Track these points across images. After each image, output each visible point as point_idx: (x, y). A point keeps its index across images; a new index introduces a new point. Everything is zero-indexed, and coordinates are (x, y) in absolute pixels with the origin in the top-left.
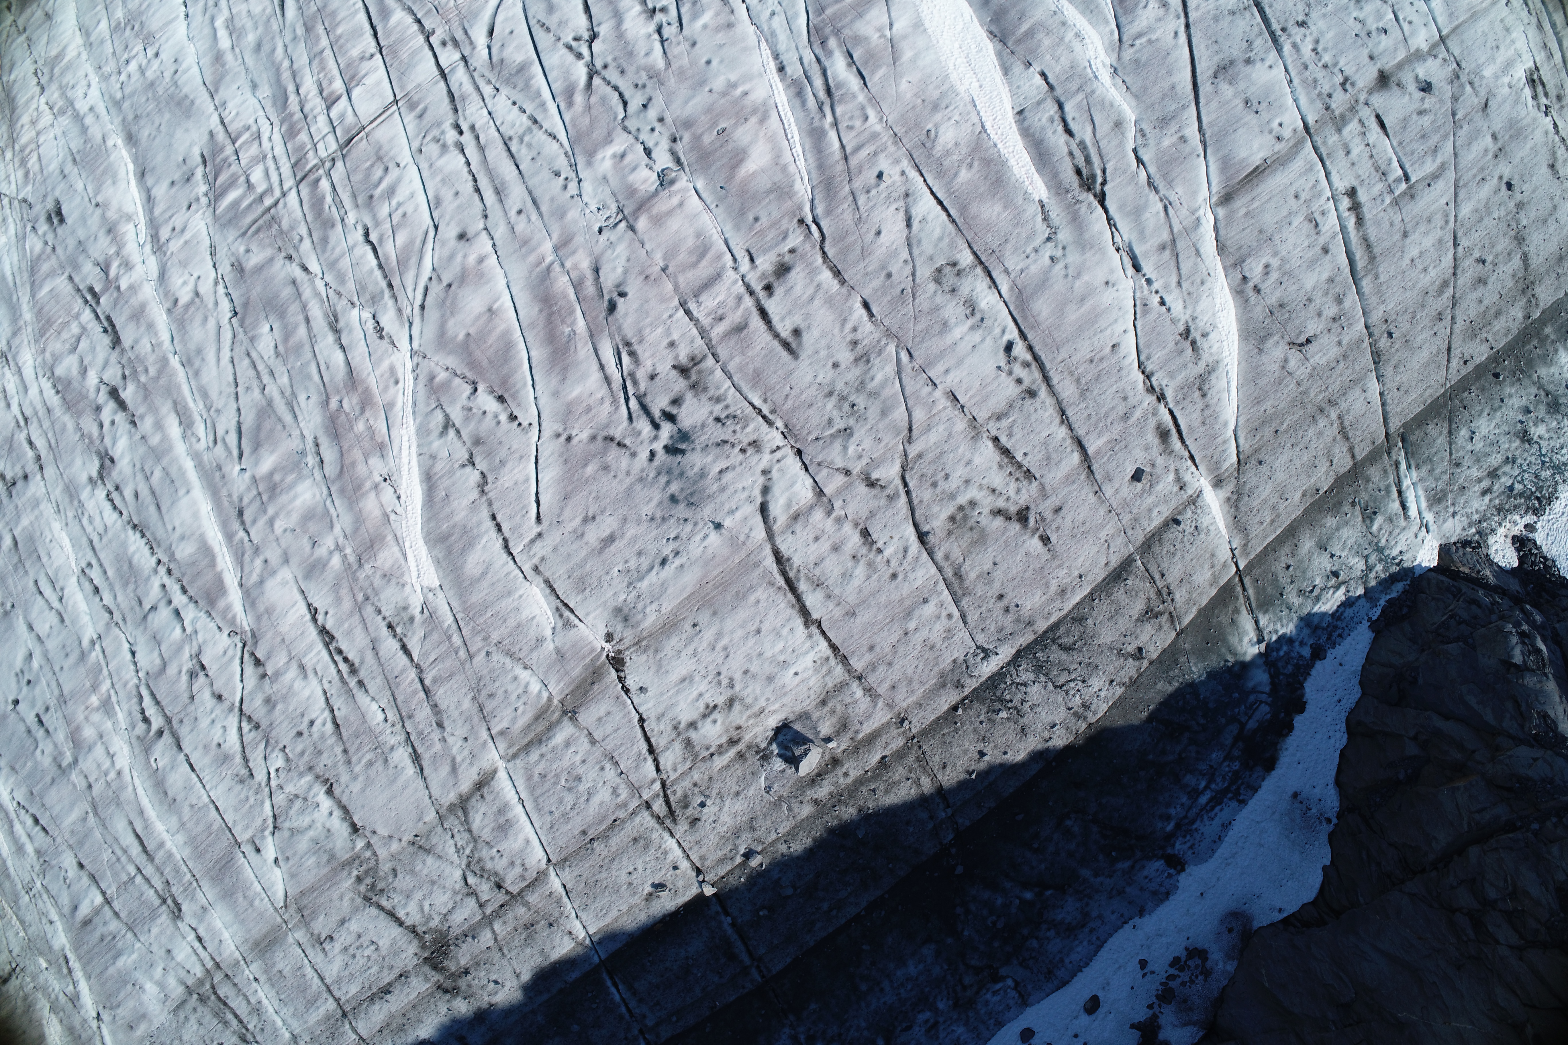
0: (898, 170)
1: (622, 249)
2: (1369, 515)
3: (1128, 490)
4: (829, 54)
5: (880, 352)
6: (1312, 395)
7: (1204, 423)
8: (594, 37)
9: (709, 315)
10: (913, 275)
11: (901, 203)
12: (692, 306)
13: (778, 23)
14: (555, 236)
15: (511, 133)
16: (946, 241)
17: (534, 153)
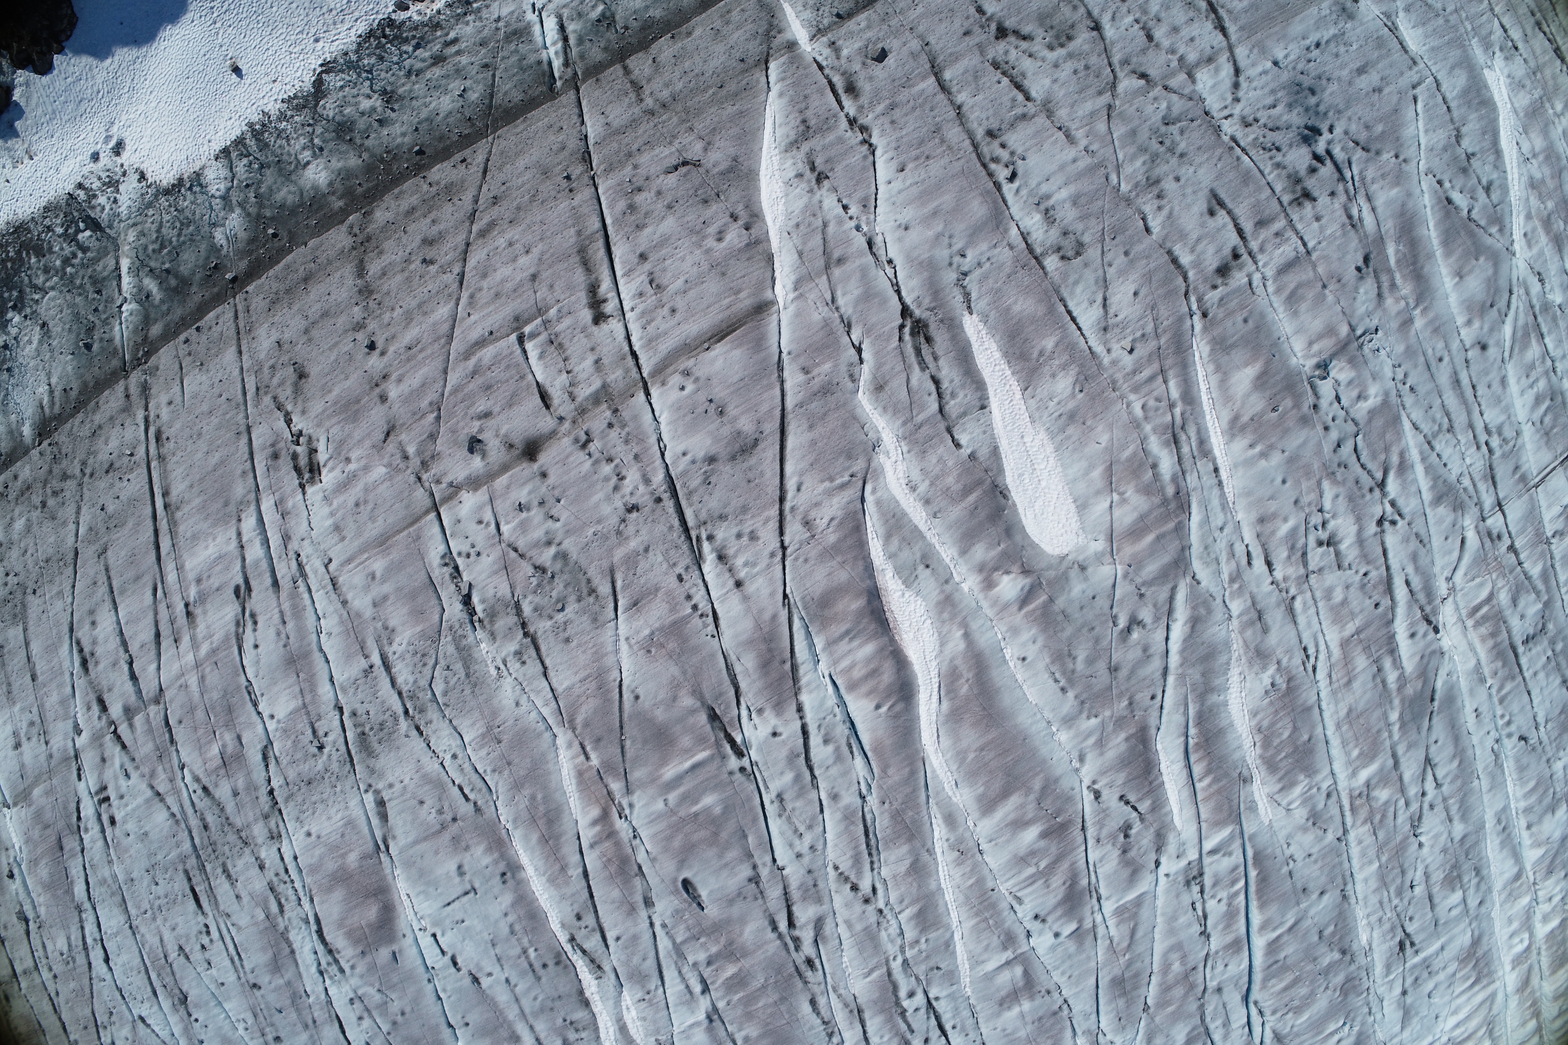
0: (1114, 355)
1: (1361, 310)
2: (607, 20)
3: (893, 44)
4: (1174, 479)
5: (1136, 185)
6: (675, 119)
7: (806, 97)
8: (1380, 522)
9: (1288, 239)
10: (1103, 252)
11: (1111, 321)
12: (1301, 249)
13: (1218, 519)
14: (1413, 332)
15: (1449, 436)
16: (1071, 280)
17: (1430, 412)
